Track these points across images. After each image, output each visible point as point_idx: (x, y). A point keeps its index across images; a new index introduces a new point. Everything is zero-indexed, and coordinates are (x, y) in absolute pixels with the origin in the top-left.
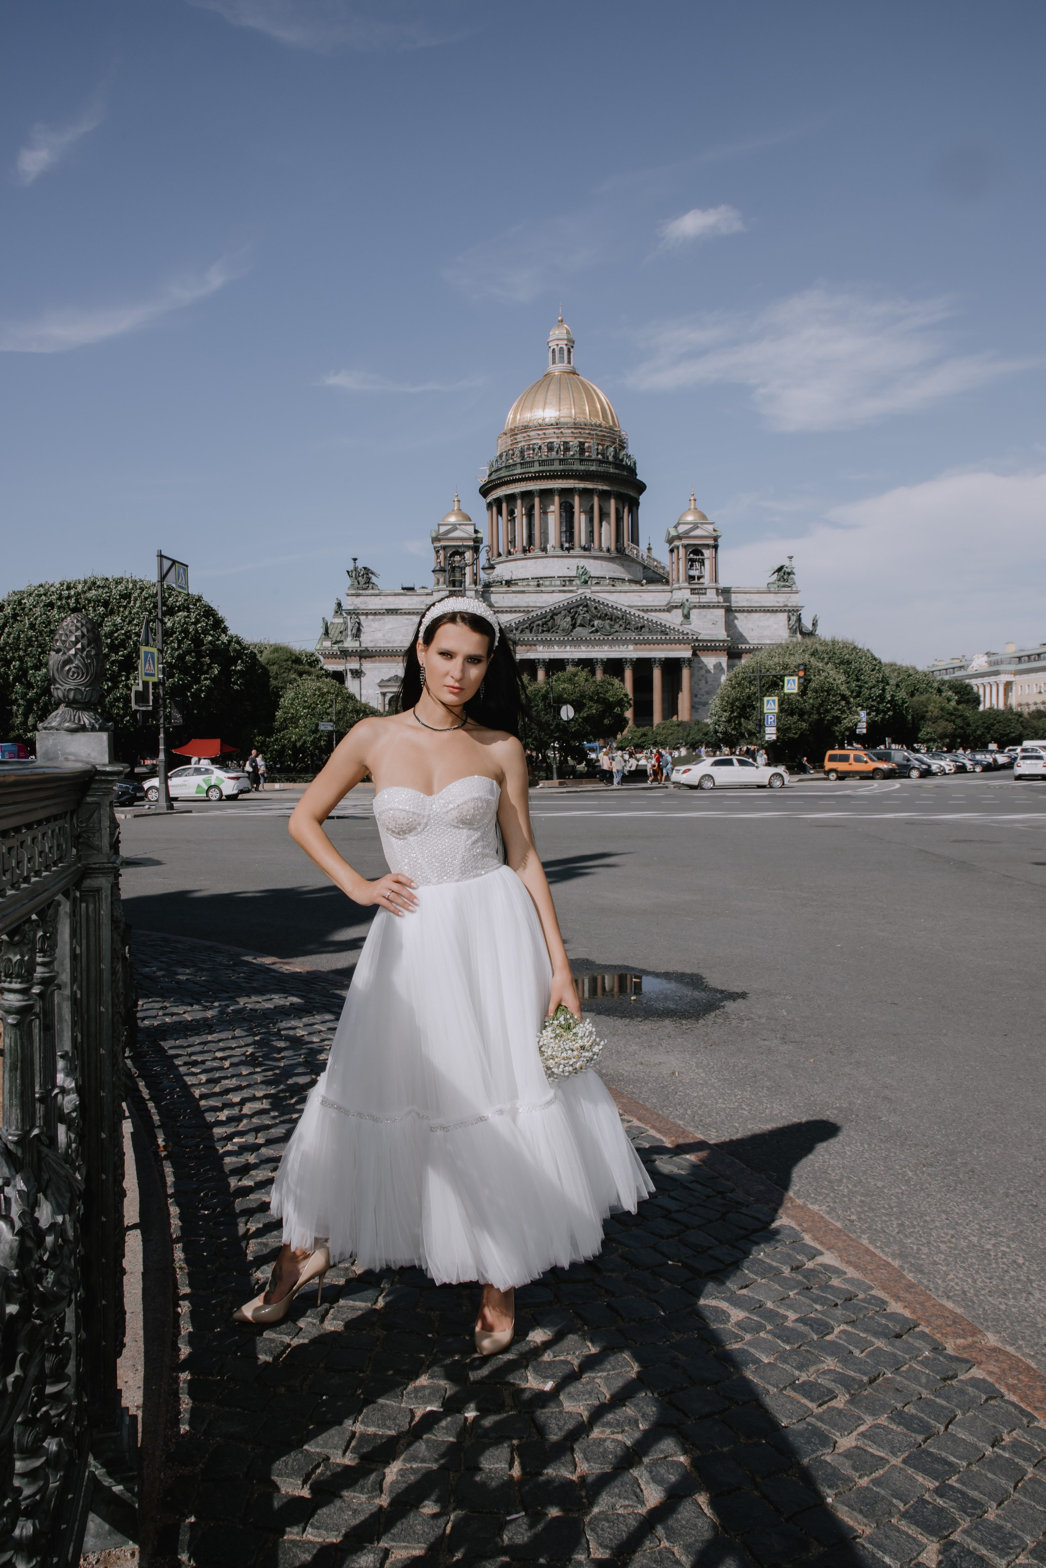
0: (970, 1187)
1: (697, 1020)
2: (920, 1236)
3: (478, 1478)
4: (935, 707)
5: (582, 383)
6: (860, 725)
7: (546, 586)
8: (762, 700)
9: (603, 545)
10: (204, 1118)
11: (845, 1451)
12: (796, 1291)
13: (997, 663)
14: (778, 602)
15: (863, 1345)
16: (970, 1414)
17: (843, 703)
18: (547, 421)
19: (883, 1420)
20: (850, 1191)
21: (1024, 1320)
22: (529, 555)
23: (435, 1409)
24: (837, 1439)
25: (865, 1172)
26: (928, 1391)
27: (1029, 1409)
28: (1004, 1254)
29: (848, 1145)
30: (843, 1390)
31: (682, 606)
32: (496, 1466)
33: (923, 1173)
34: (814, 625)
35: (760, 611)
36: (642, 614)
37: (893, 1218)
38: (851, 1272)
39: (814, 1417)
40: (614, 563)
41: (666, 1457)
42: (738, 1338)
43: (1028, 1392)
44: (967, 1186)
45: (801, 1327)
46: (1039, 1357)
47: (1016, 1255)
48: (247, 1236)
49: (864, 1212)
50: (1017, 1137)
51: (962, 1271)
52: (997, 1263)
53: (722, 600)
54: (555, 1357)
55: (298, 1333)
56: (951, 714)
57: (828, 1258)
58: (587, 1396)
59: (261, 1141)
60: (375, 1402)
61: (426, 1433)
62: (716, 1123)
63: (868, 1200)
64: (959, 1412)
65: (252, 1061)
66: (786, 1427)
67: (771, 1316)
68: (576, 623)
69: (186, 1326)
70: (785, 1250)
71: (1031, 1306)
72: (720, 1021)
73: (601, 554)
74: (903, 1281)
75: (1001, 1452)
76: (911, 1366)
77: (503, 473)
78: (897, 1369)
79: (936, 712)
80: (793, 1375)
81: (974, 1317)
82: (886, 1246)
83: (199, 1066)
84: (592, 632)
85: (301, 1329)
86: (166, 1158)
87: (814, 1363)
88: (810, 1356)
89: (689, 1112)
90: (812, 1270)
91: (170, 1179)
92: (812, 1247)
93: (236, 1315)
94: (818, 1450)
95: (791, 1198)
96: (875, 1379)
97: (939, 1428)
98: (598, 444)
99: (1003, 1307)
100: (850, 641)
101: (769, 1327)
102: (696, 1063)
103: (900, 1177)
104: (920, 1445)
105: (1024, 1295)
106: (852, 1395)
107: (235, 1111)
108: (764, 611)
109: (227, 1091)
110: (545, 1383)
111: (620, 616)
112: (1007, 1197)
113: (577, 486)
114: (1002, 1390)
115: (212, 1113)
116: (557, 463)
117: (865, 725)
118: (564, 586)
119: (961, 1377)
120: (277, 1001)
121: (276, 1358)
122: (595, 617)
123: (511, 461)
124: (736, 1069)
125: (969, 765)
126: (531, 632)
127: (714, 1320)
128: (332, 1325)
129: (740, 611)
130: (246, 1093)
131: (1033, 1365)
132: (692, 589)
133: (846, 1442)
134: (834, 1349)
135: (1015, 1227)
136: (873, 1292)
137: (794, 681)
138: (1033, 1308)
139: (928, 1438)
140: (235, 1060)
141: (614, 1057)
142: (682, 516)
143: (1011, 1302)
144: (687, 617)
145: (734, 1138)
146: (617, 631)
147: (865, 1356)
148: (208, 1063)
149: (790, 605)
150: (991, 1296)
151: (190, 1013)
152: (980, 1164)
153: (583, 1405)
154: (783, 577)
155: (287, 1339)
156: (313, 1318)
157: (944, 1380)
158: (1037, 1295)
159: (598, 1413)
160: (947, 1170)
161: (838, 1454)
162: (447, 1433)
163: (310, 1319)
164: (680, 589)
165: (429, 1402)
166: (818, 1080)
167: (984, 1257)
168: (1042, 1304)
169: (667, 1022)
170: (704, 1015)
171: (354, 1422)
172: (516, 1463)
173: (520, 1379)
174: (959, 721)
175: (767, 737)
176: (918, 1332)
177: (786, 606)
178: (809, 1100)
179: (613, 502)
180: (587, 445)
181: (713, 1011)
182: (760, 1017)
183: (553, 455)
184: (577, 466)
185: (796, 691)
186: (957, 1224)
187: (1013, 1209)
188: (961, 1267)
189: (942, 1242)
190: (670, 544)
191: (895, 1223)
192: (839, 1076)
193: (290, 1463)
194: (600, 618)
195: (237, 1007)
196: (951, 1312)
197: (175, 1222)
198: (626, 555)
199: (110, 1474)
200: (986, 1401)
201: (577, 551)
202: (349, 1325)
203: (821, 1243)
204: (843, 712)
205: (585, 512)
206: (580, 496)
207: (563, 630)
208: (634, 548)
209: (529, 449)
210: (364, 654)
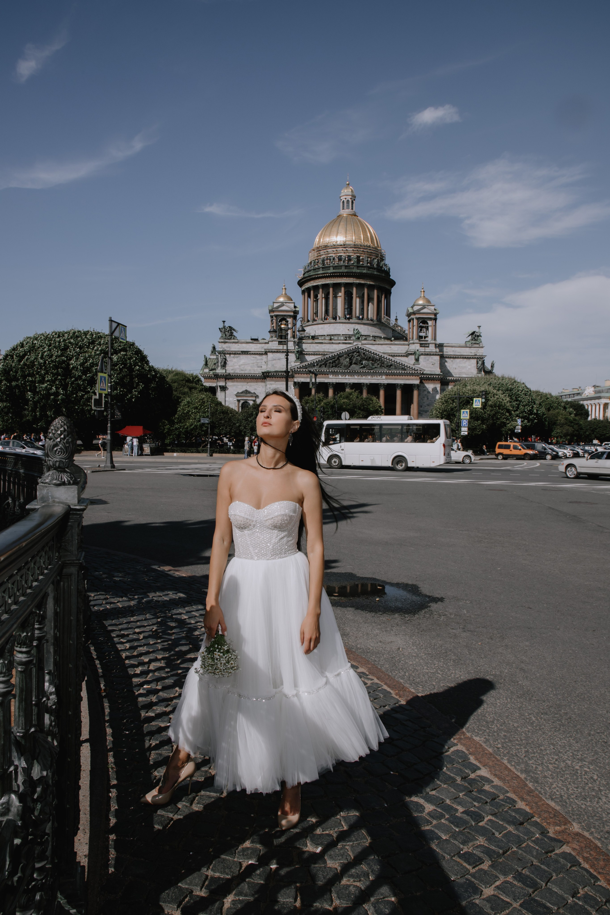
0: (568, 729)
1: (414, 615)
2: (538, 760)
3: (276, 908)
4: (562, 418)
5: (360, 221)
6: (517, 427)
7: (335, 340)
8: (460, 411)
9: (369, 317)
10: (128, 672)
11: (487, 897)
12: (463, 793)
13: (599, 392)
14: (471, 353)
15: (501, 829)
16: (561, 875)
17: (507, 414)
18: (338, 243)
19: (510, 878)
20: (498, 729)
21: (595, 816)
22: (326, 321)
23: (253, 862)
24: (483, 889)
25: (507, 717)
26: (537, 861)
27: (595, 873)
28: (586, 772)
29: (499, 699)
30: (488, 859)
31: (414, 354)
32: (287, 900)
33: (541, 718)
34: (492, 366)
35: (461, 358)
36: (391, 358)
37: (522, 747)
38: (496, 782)
39: (470, 875)
40: (375, 327)
41: (384, 898)
42: (429, 822)
43: (595, 862)
44: (567, 728)
45: (465, 817)
46: (603, 839)
47: (593, 773)
48: (151, 749)
49: (505, 743)
50: (597, 697)
51: (561, 783)
52: (581, 778)
53: (438, 351)
54: (323, 831)
55: (177, 812)
56: (572, 422)
57: (484, 772)
58: (340, 857)
59: (159, 687)
60: (219, 857)
61: (248, 878)
62: (422, 682)
63: (508, 735)
64: (554, 874)
65: (155, 635)
66: (454, 881)
67: (449, 809)
68: (352, 362)
69: (114, 805)
70: (459, 766)
71: (600, 806)
72: (428, 616)
73: (368, 322)
74: (526, 788)
75: (577, 901)
76: (528, 844)
77: (312, 273)
78: (519, 846)
79: (563, 421)
80: (459, 847)
81: (566, 812)
82: (518, 765)
83: (125, 638)
84: (361, 368)
85: (179, 809)
86: (105, 697)
87: (472, 841)
88: (469, 836)
89: (407, 674)
90: (474, 780)
91: (107, 711)
92: (474, 765)
93: (142, 800)
94: (471, 896)
95: (464, 732)
96: (507, 851)
97: (542, 884)
98: (368, 257)
99: (583, 806)
100: (513, 378)
101: (447, 816)
102: (412, 642)
103: (528, 720)
104: (531, 895)
105: (596, 799)
106: (492, 861)
107: (145, 668)
108: (463, 358)
109: (141, 655)
110: (317, 848)
111: (378, 359)
112: (590, 736)
113: (355, 281)
114: (580, 861)
115: (132, 669)
116: (343, 268)
117: (520, 427)
118: (346, 340)
119: (557, 851)
120: (171, 595)
121: (164, 828)
122: (363, 359)
123: (317, 266)
124: (436, 647)
125: (581, 452)
126: (326, 367)
127: (416, 811)
128: (197, 807)
129: (448, 358)
130: (152, 656)
131: (599, 845)
132: (421, 344)
133: (488, 891)
134: (484, 832)
135: (593, 756)
136: (508, 795)
137: (479, 401)
138: (601, 808)
139: (536, 891)
140: (146, 634)
141: (365, 637)
142: (416, 300)
143: (588, 804)
144: (417, 360)
145: (432, 692)
146: (376, 368)
147: (502, 837)
148: (130, 636)
149: (478, 354)
150: (577, 799)
151: (121, 602)
152: (575, 714)
153: (338, 863)
154: (474, 338)
155: (171, 815)
156: (187, 802)
157: (547, 853)
158: (604, 800)
159: (346, 868)
160: (555, 717)
161: (483, 899)
162: (260, 878)
163: (184, 803)
164: (414, 344)
165: (250, 858)
166: (483, 656)
167: (574, 774)
168: (606, 806)
169: (396, 615)
170: (418, 611)
171: (208, 870)
172: (299, 898)
173: (303, 845)
174: (576, 427)
175: (462, 433)
176: (533, 822)
177: (476, 355)
178: (477, 669)
179: (376, 291)
180: (361, 258)
181: (423, 609)
182: (451, 614)
183: (341, 263)
184: (355, 270)
185: (480, 407)
186: (559, 752)
187: (593, 743)
188: (560, 780)
189: (550, 763)
190: (409, 317)
191: (523, 750)
192: (495, 654)
193: (170, 894)
194: (366, 360)
195: (148, 599)
196: (553, 809)
197: (109, 738)
198: (383, 323)
199: (69, 903)
200: (570, 867)
201: (354, 320)
202: (206, 807)
203: (480, 762)
204: (507, 419)
205: (359, 297)
206: (356, 288)
207: (345, 366)
208: (388, 319)
209: (327, 259)
210: (228, 377)
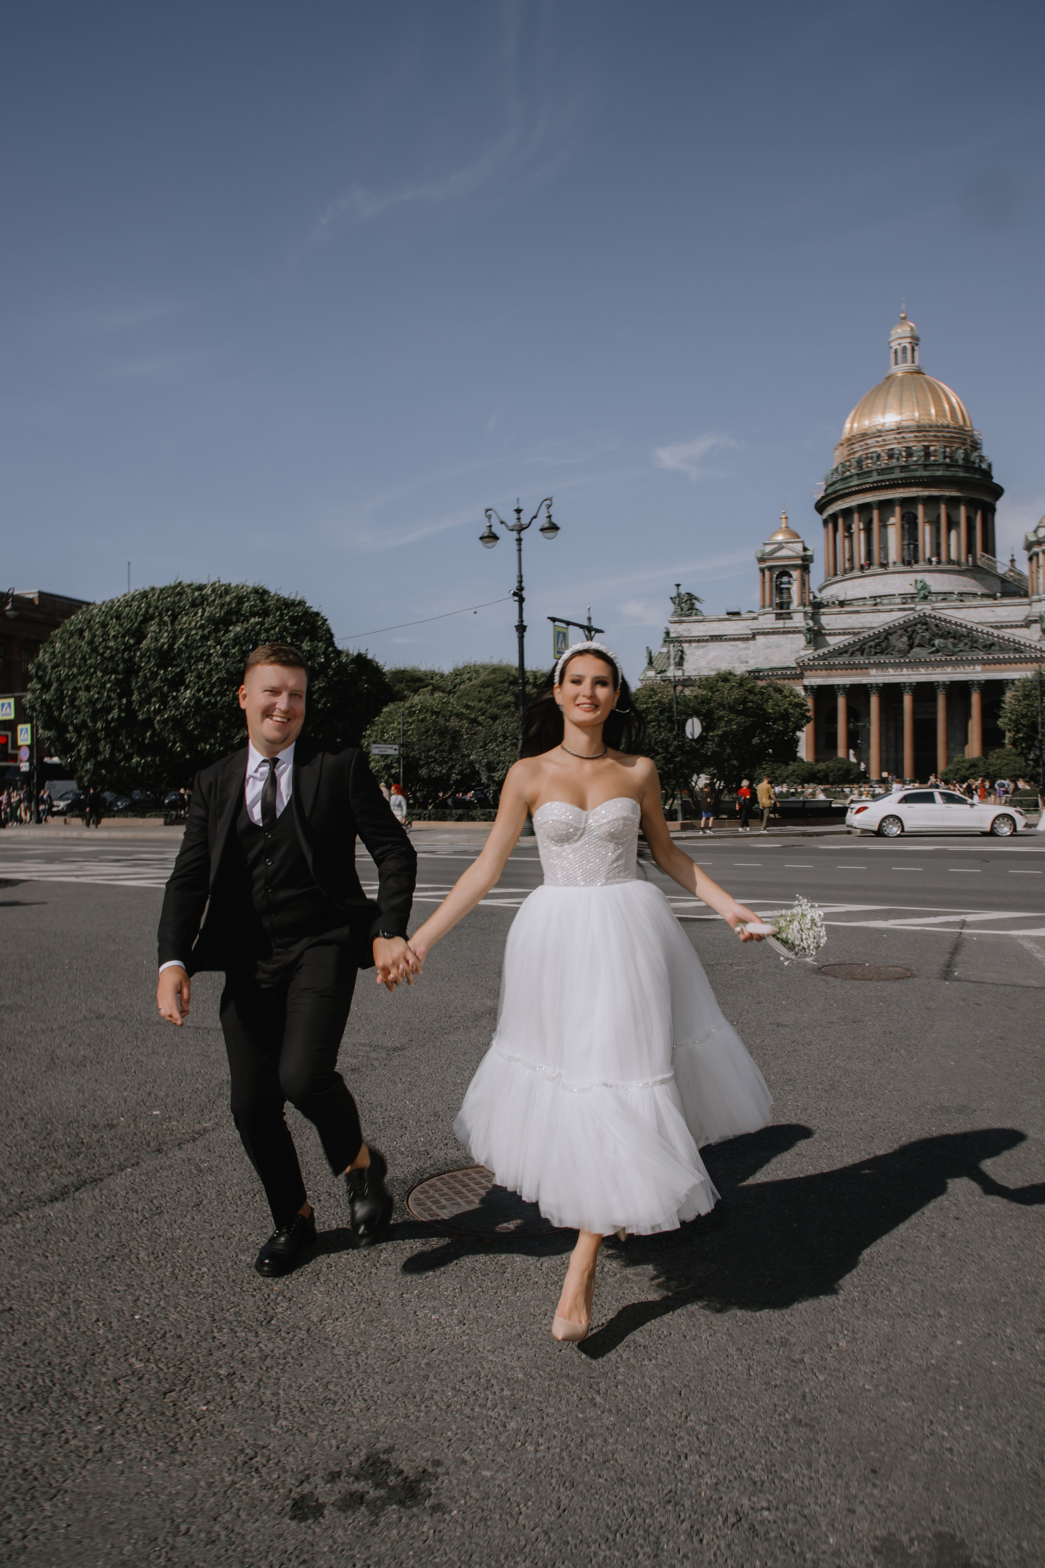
5: (928, 382)
7: (884, 605)
9: (952, 558)
18: (887, 427)
22: (867, 572)
36: (991, 630)
40: (965, 576)
68: (913, 643)
73: (949, 567)
77: (840, 486)
84: (932, 652)
98: (945, 447)
113: (920, 494)
116: (897, 470)
118: (904, 603)
122: (936, 636)
123: (848, 474)
126: (862, 654)
146: (961, 651)
164: (1040, 601)
179: (963, 509)
180: (932, 448)
183: (894, 462)
184: (921, 473)
190: (1029, 551)
194: (941, 637)
198: (979, 567)
201: (921, 566)
205: (930, 522)
206: (924, 505)
207: (899, 651)
208: (989, 559)
209: (867, 458)
210: (687, 683)
